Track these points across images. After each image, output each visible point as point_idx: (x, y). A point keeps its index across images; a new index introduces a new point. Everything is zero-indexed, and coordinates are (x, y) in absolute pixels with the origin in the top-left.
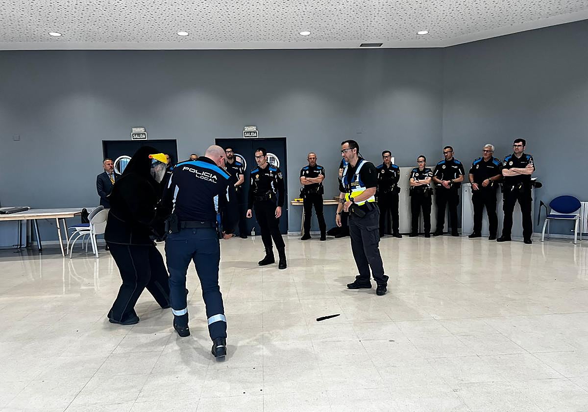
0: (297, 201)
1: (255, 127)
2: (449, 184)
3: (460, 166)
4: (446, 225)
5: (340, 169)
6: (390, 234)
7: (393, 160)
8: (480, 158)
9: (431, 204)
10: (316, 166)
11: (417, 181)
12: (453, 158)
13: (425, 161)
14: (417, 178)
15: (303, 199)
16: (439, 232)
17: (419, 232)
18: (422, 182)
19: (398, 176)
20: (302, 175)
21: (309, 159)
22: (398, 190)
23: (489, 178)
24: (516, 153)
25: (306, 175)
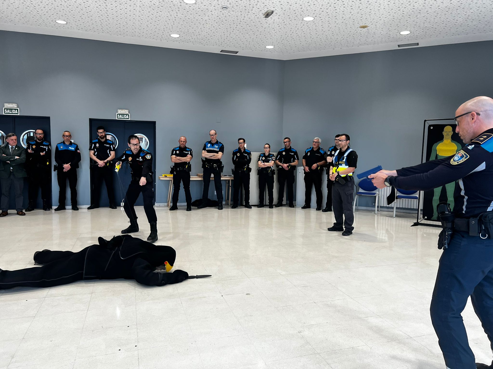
0: (165, 176)
1: (128, 111)
2: (288, 166)
3: (296, 153)
4: (285, 198)
5: (203, 151)
6: (242, 205)
7: (245, 146)
8: (310, 148)
9: (273, 182)
10: (186, 148)
11: (264, 164)
12: (291, 146)
13: (269, 147)
14: (264, 161)
15: (172, 175)
16: (280, 204)
17: (264, 204)
18: (267, 164)
19: (250, 159)
20: (172, 154)
21: (180, 141)
22: (249, 170)
23: (317, 163)
24: (337, 145)
25: (177, 155)
